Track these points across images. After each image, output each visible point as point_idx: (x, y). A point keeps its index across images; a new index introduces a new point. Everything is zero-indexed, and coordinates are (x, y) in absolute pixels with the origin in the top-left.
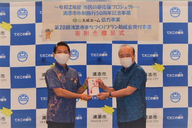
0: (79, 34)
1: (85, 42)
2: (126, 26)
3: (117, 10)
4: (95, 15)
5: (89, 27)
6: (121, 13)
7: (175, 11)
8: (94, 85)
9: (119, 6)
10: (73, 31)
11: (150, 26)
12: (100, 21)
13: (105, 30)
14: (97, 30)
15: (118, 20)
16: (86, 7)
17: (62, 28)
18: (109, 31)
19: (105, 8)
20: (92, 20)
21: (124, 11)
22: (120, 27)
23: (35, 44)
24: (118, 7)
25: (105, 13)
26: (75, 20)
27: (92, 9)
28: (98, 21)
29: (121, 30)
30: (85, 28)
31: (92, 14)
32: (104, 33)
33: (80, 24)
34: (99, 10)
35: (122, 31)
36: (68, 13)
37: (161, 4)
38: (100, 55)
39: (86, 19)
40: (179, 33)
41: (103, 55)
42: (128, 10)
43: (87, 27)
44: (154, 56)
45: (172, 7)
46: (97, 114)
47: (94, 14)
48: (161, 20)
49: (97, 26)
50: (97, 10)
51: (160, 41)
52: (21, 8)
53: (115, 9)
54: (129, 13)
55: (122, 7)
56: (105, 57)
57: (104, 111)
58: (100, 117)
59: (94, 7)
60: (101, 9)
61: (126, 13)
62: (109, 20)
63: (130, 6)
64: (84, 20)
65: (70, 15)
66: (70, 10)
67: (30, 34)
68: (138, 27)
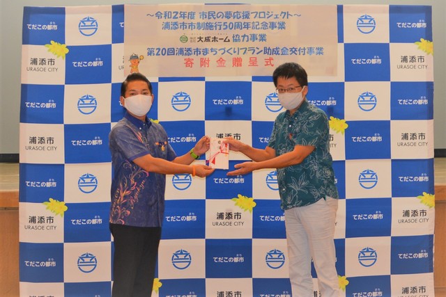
0: (192, 63)
1: (203, 79)
2: (276, 48)
3: (261, 21)
4: (220, 29)
5: (210, 52)
6: (268, 26)
7: (366, 22)
8: (220, 151)
9: (264, 12)
10: (181, 59)
11: (321, 49)
12: (229, 41)
13: (239, 56)
14: (224, 57)
15: (263, 38)
16: (203, 15)
17: (160, 53)
18: (246, 59)
19: (239, 16)
20: (215, 38)
21: (273, 23)
22: (267, 51)
23: (110, 82)
24: (262, 15)
25: (238, 26)
26: (184, 39)
27: (215, 18)
28: (227, 40)
29: (267, 56)
30: (202, 53)
31: (214, 28)
32: (237, 62)
33: (194, 46)
34: (228, 21)
35: (271, 59)
36: (171, 26)
37: (340, 9)
38: (230, 102)
39: (204, 36)
40: (374, 61)
41: (235, 102)
42: (280, 20)
43: (206, 52)
44: (329, 103)
45: (359, 15)
46: (224, 211)
47: (218, 27)
48: (341, 39)
49: (224, 49)
50: (225, 20)
51: (340, 77)
52: (86, 16)
53: (257, 19)
54: (282, 26)
55: (270, 14)
56: (238, 105)
57: (236, 204)
58: (229, 215)
59: (219, 15)
60: (232, 18)
61: (277, 25)
62: (246, 38)
63: (283, 14)
64: (200, 38)
65: (176, 28)
66: (175, 20)
67: (101, 63)
68: (299, 50)
